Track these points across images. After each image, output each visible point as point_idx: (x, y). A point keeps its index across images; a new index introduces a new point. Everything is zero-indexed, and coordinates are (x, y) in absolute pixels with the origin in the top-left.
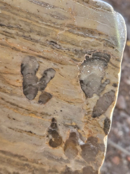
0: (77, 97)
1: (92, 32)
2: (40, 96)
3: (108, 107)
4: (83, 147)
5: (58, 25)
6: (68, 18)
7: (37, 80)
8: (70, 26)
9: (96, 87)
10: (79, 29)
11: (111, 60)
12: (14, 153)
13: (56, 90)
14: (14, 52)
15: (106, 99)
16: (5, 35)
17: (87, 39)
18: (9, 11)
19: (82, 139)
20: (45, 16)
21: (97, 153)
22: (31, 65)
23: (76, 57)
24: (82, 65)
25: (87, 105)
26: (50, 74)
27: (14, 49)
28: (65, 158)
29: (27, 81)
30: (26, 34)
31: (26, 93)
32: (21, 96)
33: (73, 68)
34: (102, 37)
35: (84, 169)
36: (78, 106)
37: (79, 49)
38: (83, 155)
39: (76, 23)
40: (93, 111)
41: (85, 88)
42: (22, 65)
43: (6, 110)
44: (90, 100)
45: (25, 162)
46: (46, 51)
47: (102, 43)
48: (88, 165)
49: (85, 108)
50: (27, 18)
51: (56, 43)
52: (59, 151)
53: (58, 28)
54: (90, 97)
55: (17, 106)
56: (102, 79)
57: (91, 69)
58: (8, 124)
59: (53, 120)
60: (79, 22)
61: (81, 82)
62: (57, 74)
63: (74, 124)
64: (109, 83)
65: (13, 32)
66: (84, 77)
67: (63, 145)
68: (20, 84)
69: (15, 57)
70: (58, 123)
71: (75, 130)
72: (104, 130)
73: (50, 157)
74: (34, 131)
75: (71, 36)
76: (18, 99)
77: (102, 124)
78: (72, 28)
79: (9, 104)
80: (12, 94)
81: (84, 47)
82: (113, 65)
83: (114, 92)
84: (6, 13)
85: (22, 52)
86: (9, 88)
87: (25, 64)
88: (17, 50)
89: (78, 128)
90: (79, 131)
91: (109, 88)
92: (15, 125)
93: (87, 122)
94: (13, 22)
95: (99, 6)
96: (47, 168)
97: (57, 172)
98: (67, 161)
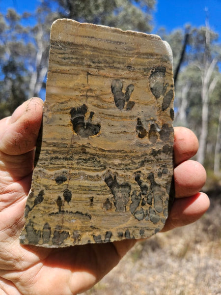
0: (150, 100)
1: (152, 55)
2: (127, 105)
3: (171, 101)
4: (160, 132)
5: (130, 54)
6: (135, 49)
7: (123, 94)
8: (137, 53)
9: (161, 91)
10: (144, 54)
11: (167, 70)
12: (117, 149)
13: (136, 98)
14: (105, 79)
15: (168, 97)
16: (97, 69)
17: (150, 60)
18: (97, 52)
19: (158, 128)
20: (121, 50)
21: (170, 134)
22: (118, 85)
23: (145, 73)
24: (150, 77)
25: (158, 103)
26: (130, 88)
27: (105, 77)
28: (150, 143)
29: (117, 97)
30: (111, 65)
31: (117, 106)
32: (115, 108)
33: (145, 81)
34: (159, 57)
35: (163, 148)
36: (152, 105)
37: (146, 67)
38: (161, 138)
39: (141, 51)
40: (162, 107)
41: (154, 92)
42: (112, 87)
43: (106, 120)
44: (159, 100)
45: (125, 154)
46: (125, 73)
47: (159, 60)
48: (166, 144)
49: (157, 106)
50: (109, 54)
51: (131, 67)
52: (146, 140)
53: (131, 57)
54: (158, 98)
55: (113, 116)
56: (164, 84)
57: (156, 79)
58: (109, 130)
59: (138, 119)
60: (143, 50)
61: (151, 89)
62: (135, 88)
63: (152, 118)
64: (168, 86)
65: (102, 65)
66: (152, 85)
67: (148, 135)
68: (112, 100)
69: (106, 82)
70: (142, 121)
71: (153, 123)
72: (171, 117)
73: (141, 145)
74: (127, 131)
75: (140, 60)
76: (113, 111)
77: (169, 114)
78: (139, 54)
79: (107, 116)
80: (108, 108)
81: (149, 65)
82: (168, 73)
83: (172, 91)
84: (96, 53)
85: (111, 77)
86: (105, 105)
87: (113, 85)
88: (107, 77)
89: (155, 121)
90: (156, 122)
92: (114, 130)
93: (160, 115)
94: (101, 59)
95: (153, 38)
96: (140, 154)
97: (147, 155)
98: (152, 145)
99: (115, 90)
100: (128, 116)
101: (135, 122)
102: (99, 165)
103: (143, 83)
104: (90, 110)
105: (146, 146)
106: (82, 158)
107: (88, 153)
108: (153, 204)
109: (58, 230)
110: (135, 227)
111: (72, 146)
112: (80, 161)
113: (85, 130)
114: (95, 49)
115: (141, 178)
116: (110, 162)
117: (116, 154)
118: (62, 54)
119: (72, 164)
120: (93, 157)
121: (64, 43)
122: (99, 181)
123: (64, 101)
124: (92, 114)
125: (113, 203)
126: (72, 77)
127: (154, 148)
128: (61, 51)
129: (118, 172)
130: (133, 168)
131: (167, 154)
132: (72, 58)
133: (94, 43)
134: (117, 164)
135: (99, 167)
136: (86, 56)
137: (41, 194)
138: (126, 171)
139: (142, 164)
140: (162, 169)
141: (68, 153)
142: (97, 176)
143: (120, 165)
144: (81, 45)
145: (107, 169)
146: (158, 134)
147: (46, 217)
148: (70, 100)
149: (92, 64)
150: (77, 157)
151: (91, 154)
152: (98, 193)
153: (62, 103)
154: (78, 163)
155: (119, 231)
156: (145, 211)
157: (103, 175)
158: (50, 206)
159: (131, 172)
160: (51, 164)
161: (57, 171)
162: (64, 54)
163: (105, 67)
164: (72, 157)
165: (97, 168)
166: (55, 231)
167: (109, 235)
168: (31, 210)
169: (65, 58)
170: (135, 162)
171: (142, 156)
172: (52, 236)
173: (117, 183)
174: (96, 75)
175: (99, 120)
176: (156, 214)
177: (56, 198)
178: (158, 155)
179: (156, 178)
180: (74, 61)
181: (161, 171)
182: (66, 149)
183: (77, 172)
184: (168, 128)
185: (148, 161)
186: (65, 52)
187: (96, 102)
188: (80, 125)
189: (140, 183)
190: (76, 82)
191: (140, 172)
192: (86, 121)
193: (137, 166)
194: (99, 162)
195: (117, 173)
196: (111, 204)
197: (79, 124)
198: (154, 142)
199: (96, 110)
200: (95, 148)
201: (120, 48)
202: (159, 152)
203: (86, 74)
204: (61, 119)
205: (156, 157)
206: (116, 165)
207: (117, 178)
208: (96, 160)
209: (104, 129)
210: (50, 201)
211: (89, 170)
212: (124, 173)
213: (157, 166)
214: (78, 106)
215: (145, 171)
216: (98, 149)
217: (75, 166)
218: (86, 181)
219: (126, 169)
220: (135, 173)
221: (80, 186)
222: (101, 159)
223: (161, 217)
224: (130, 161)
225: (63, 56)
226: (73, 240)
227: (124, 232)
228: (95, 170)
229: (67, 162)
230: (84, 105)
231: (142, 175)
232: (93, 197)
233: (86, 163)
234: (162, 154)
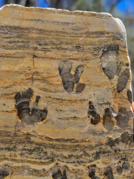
0: (103, 81)
1: (102, 33)
2: (77, 87)
3: (127, 82)
4: (116, 118)
5: (78, 34)
6: (84, 29)
7: (72, 76)
8: (86, 33)
9: (114, 71)
10: (93, 33)
11: (120, 48)
12: (66, 138)
13: (87, 80)
14: (52, 61)
15: (124, 77)
16: (44, 51)
17: (100, 38)
18: (44, 34)
19: (114, 112)
20: (68, 31)
21: (128, 120)
22: (66, 67)
23: (96, 53)
24: (101, 57)
25: (112, 84)
26: (80, 70)
27: (51, 58)
28: (106, 131)
29: (65, 79)
30: (58, 46)
31: (66, 88)
32: (63, 92)
33: (96, 61)
34: (110, 35)
35: (122, 136)
36: (105, 87)
37: (97, 46)
38: (119, 124)
39: (91, 30)
40: (117, 88)
41: (107, 73)
42: (59, 69)
43: (54, 105)
44: (112, 81)
45: (76, 144)
46: (74, 54)
47: (111, 39)
48: (125, 131)
49: (111, 87)
50: (56, 35)
51: (80, 47)
52: (100, 126)
53: (79, 37)
54: (112, 78)
55: (62, 100)
56: (117, 63)
57: (108, 58)
58: (57, 115)
59: (90, 103)
60: (92, 29)
61: (104, 69)
62: (85, 68)
63: (106, 101)
64: (123, 65)
65: (49, 47)
66: (104, 65)
67: (102, 121)
68: (60, 83)
69: (53, 64)
70: (94, 104)
71: (107, 107)
72: (129, 99)
73: (94, 133)
74: (77, 116)
75: (89, 39)
76: (61, 94)
77: (126, 96)
78: (88, 34)
79: (55, 100)
80: (56, 92)
81: (100, 44)
82: (122, 51)
83: (128, 70)
84: (42, 36)
85: (58, 59)
86: (52, 88)
87: (61, 67)
88: (54, 59)
89: (110, 104)
90: (111, 106)
91: (124, 68)
92: (63, 115)
93: (115, 97)
94: (47, 40)
95: (103, 16)
96: (94, 144)
97: (102, 144)
98: (108, 133)
99: (63, 72)
100: (78, 99)
101: (86, 106)
102: (45, 157)
103: (94, 63)
104: (36, 94)
105: (100, 134)
106: (26, 148)
107: (33, 142)
111: (15, 135)
112: (25, 151)
113: (30, 115)
114: (41, 31)
115: (97, 174)
116: (58, 153)
117: (65, 143)
118: (7, 38)
119: (15, 156)
120: (39, 148)
121: (10, 27)
122: (46, 177)
123: (8, 85)
124: (38, 98)
126: (18, 61)
127: (110, 136)
128: (7, 36)
129: (68, 165)
130: (85, 161)
131: (127, 144)
132: (18, 42)
133: (40, 26)
134: (67, 155)
135: (45, 159)
136: (32, 38)
138: (77, 164)
139: (97, 156)
140: (122, 162)
141: (11, 142)
142: (44, 170)
143: (70, 156)
144: (27, 29)
145: (55, 162)
146: (114, 119)
148: (15, 84)
149: (38, 46)
150: (20, 147)
151: (36, 144)
153: (7, 87)
154: (22, 155)
157: (51, 169)
159: (84, 166)
162: (10, 38)
163: (52, 48)
164: (15, 147)
165: (43, 161)
169: (10, 42)
170: (88, 154)
171: (96, 146)
174: (42, 58)
175: (45, 104)
178: (116, 144)
179: (115, 174)
180: (19, 44)
181: (121, 165)
182: (9, 138)
183: (20, 164)
184: (126, 113)
185: (104, 153)
186: (11, 36)
187: (42, 85)
188: (24, 111)
190: (21, 65)
191: (95, 166)
192: (31, 106)
193: (91, 158)
194: (46, 153)
195: (67, 167)
197: (24, 109)
198: (110, 130)
199: (42, 94)
200: (41, 137)
201: (68, 29)
202: (117, 141)
203: (32, 56)
204: (4, 105)
205: (113, 147)
206: (65, 158)
207: (67, 173)
208: (42, 150)
209: (52, 115)
211: (34, 163)
212: (75, 168)
213: (116, 158)
214: (23, 90)
215: (101, 165)
216: (44, 138)
217: (19, 158)
218: (31, 176)
219: (78, 162)
220: (88, 167)
222: (48, 150)
224: (82, 153)
225: (9, 40)
228: (41, 162)
229: (9, 152)
230: (30, 89)
231: (97, 170)
233: (31, 154)
234: (121, 143)
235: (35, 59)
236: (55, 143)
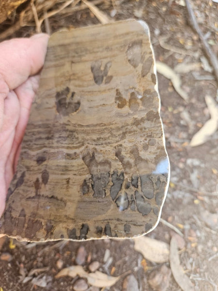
0: (129, 70)
1: (127, 34)
2: (106, 79)
4: (141, 99)
7: (101, 72)
8: (114, 37)
9: (139, 60)
10: (120, 36)
11: (144, 42)
12: (95, 123)
13: (114, 72)
14: (86, 63)
15: (147, 63)
16: (80, 57)
17: (125, 38)
19: (139, 95)
20: (100, 38)
22: (97, 65)
23: (122, 49)
24: (127, 52)
25: (137, 71)
26: (109, 65)
27: (86, 61)
28: (131, 112)
29: (96, 75)
30: (91, 51)
31: (96, 82)
32: (94, 85)
33: (122, 56)
34: (134, 34)
35: (147, 115)
36: (131, 75)
37: (123, 45)
38: (144, 104)
39: (117, 34)
40: (142, 74)
41: (132, 62)
42: (91, 68)
43: (86, 97)
44: (137, 68)
45: (104, 127)
46: (105, 54)
47: (135, 36)
48: (149, 110)
49: (136, 74)
51: (109, 48)
52: (126, 109)
54: (137, 66)
55: (93, 92)
57: (133, 51)
58: (88, 105)
59: (117, 90)
61: (129, 60)
62: (113, 63)
63: (131, 87)
64: (146, 54)
65: (84, 53)
66: (130, 57)
67: (128, 104)
68: (92, 78)
69: (87, 65)
70: (121, 91)
71: (133, 91)
72: (153, 82)
73: (119, 115)
74: (105, 103)
75: (116, 41)
76: (92, 87)
77: (150, 79)
78: (116, 37)
79: (87, 93)
80: (88, 86)
82: (146, 44)
83: (151, 57)
85: (91, 61)
86: (85, 84)
87: (93, 66)
88: (88, 61)
89: (135, 88)
90: (136, 90)
91: (147, 56)
92: (93, 104)
93: (140, 82)
94: (83, 49)
96: (120, 125)
97: (128, 125)
98: (134, 114)
99: (95, 69)
100: (107, 89)
101: (114, 93)
102: (77, 142)
104: (72, 91)
105: (126, 116)
106: (62, 135)
107: (68, 130)
108: (139, 187)
109: (32, 219)
110: (118, 220)
111: (54, 126)
112: (60, 139)
113: (67, 108)
115: (123, 153)
116: (88, 137)
117: (95, 128)
119: (52, 143)
120: (72, 134)
122: (77, 160)
123: (51, 87)
124: (73, 94)
125: (90, 186)
127: (136, 117)
129: (97, 147)
130: (112, 142)
131: (152, 122)
134: (96, 139)
135: (77, 144)
136: (72, 50)
137: (23, 175)
138: (105, 145)
139: (123, 136)
140: (148, 139)
142: (75, 153)
143: (98, 139)
145: (85, 146)
146: (139, 101)
147: (23, 201)
149: (75, 55)
150: (57, 135)
151: (70, 131)
152: (75, 173)
154: (58, 142)
155: (97, 225)
156: (129, 197)
157: (81, 152)
158: (29, 189)
159: (111, 146)
160: (35, 144)
161: (39, 151)
163: (86, 54)
164: (53, 136)
165: (75, 145)
166: (29, 220)
167: (85, 230)
168: (12, 193)
170: (115, 135)
171: (122, 127)
172: (26, 225)
173: (96, 161)
174: (79, 62)
175: (79, 97)
176: (144, 201)
177: (35, 180)
178: (142, 123)
179: (140, 151)
181: (147, 142)
182: (49, 129)
183: (56, 150)
184: (151, 94)
185: (130, 132)
187: (77, 83)
188: (62, 106)
189: (121, 160)
190: (62, 71)
191: (121, 145)
192: (68, 101)
193: (117, 139)
194: (78, 138)
195: (96, 149)
196: (88, 187)
198: (135, 111)
199: (77, 90)
200: (74, 125)
202: (142, 120)
203: (70, 63)
205: (139, 126)
206: (94, 141)
207: (95, 154)
208: (74, 136)
209: (84, 104)
210: (29, 183)
211: (67, 148)
212: (103, 149)
213: (141, 136)
214: (62, 89)
215: (127, 144)
216: (77, 126)
217: (55, 145)
218: (64, 160)
219: (106, 144)
220: (115, 148)
221: (57, 166)
222: (79, 135)
223: (152, 206)
224: (109, 135)
226: (46, 233)
227: (103, 227)
228: (74, 147)
229: (48, 141)
230: (67, 87)
231: (123, 150)
232: (69, 179)
233: (65, 140)
234: (146, 122)
235: (73, 64)
236: (85, 128)
